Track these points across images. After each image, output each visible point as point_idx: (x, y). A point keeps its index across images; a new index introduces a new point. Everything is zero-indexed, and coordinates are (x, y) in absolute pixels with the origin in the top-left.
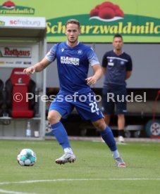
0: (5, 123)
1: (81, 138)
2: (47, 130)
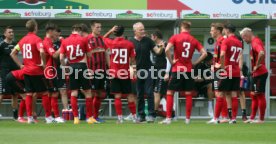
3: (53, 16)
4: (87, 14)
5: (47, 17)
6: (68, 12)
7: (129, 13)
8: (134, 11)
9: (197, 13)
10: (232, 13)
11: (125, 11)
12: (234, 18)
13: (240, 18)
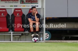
0: (27, 34)
1: (62, 41)
2: (46, 38)
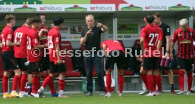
3: (12, 10)
4: (41, 9)
5: (7, 11)
6: (25, 7)
7: (76, 6)
8: (80, 5)
9: (132, 6)
10: (161, 6)
11: (72, 6)
12: (163, 10)
13: (167, 9)
